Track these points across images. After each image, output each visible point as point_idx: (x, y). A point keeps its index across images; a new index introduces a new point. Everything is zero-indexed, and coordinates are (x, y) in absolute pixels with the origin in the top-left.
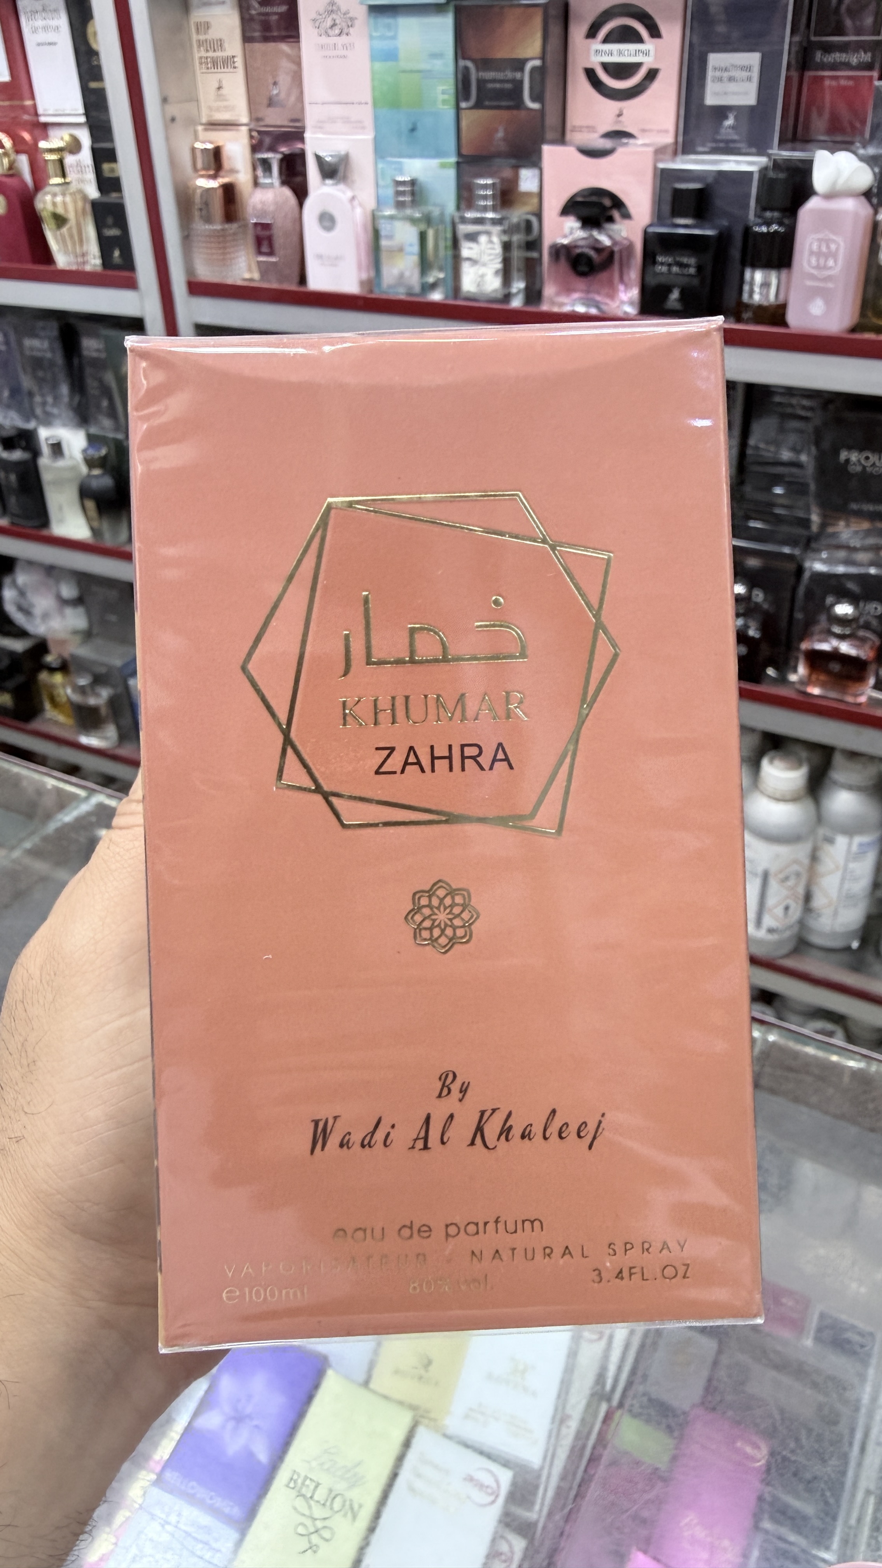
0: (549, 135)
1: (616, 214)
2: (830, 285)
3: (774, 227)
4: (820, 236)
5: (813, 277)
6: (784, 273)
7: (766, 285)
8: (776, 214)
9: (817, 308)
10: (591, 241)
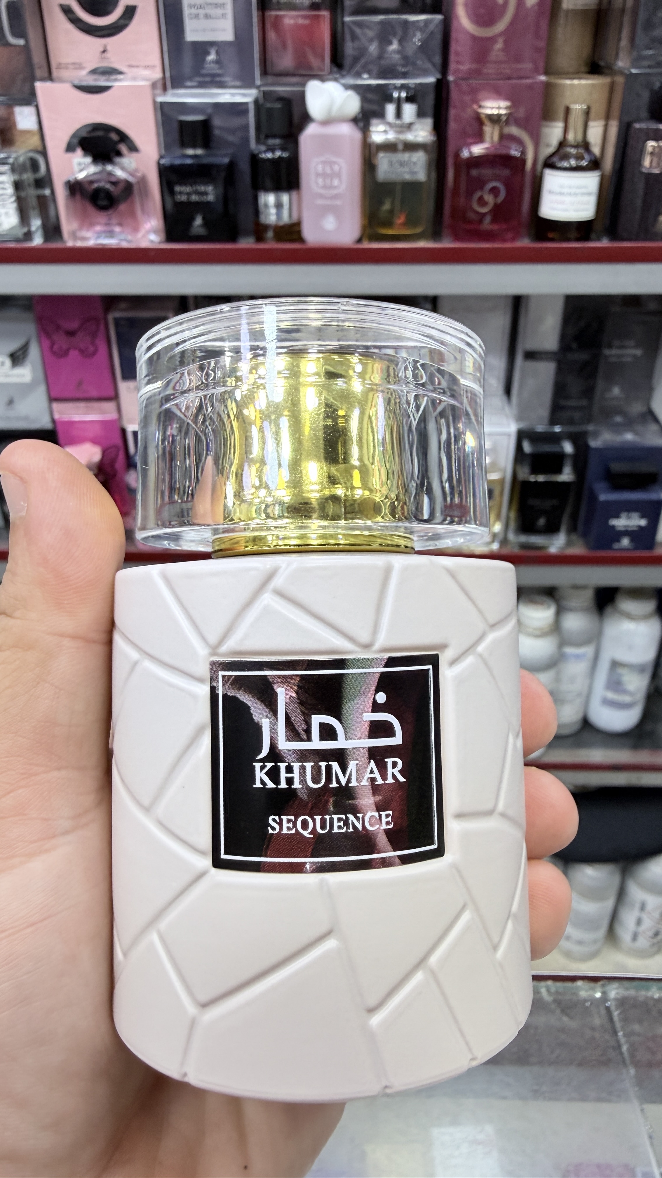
0: (38, 73)
1: (123, 148)
2: (338, 202)
3: (278, 154)
4: (322, 159)
5: (322, 196)
6: (294, 194)
7: (279, 206)
8: (277, 141)
9: (330, 223)
10: (104, 176)
